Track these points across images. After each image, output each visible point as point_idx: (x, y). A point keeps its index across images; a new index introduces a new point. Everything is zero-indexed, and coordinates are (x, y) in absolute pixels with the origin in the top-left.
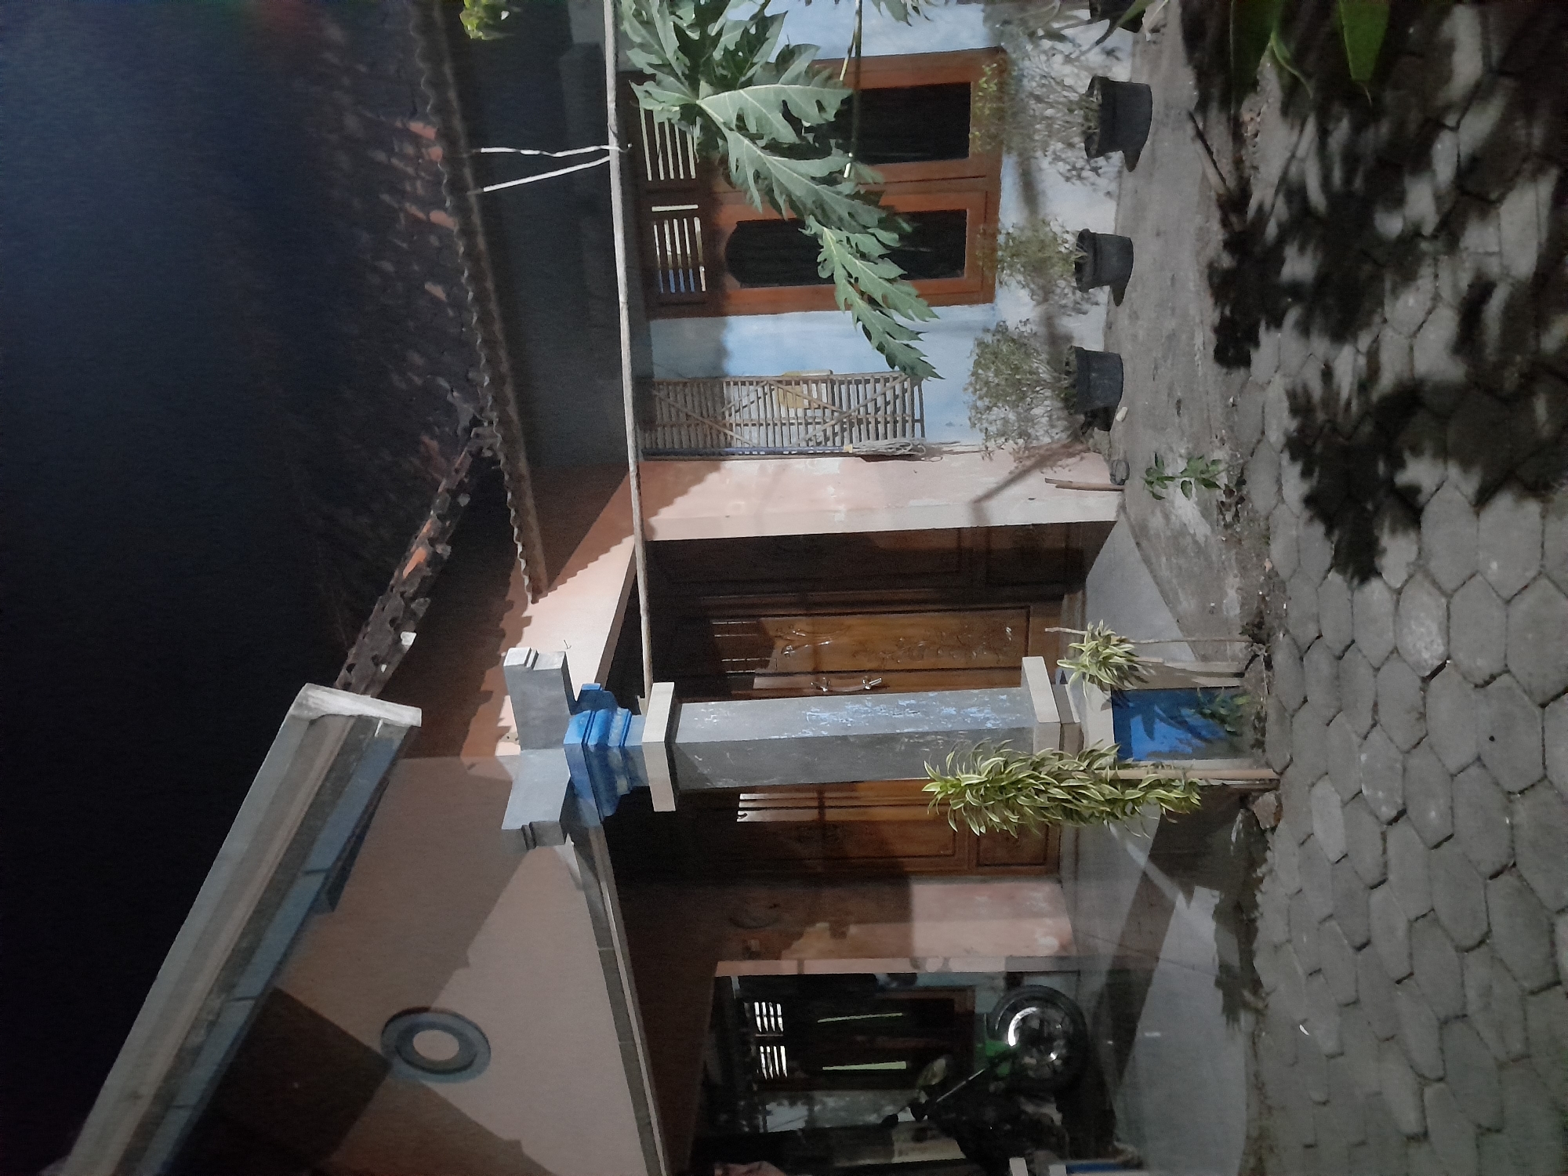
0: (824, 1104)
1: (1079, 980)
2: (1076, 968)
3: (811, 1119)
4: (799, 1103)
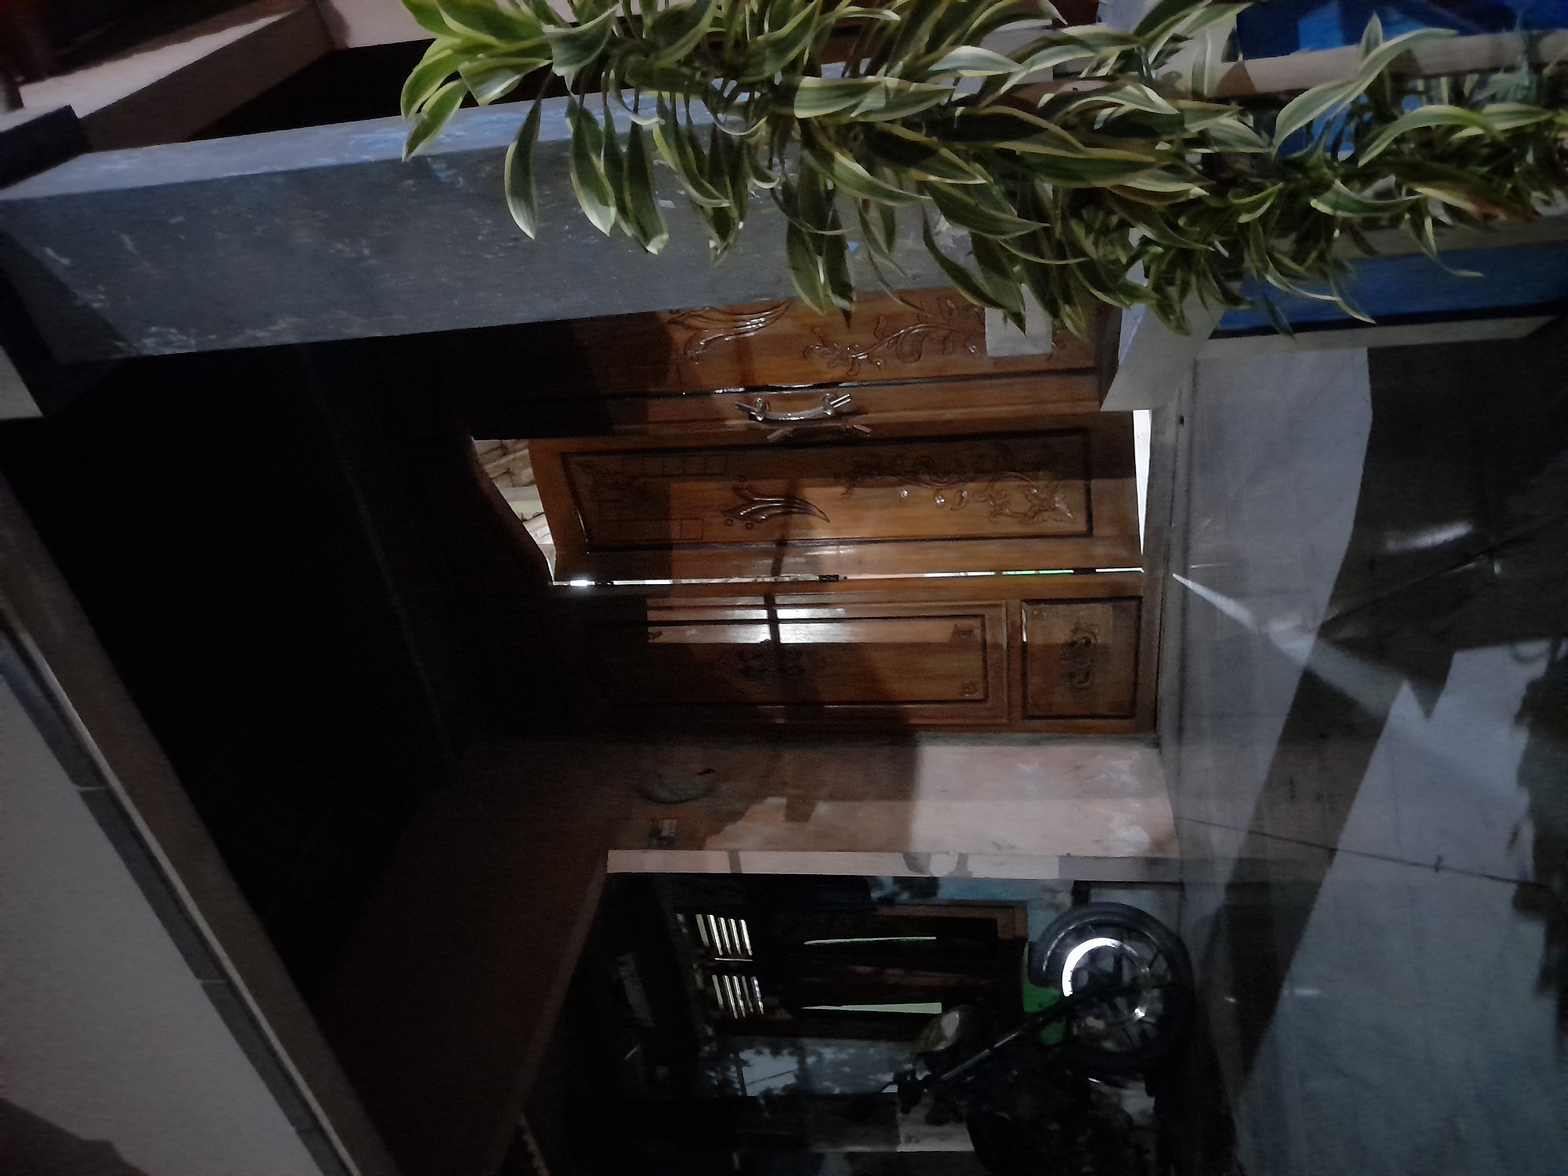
0: (820, 1056)
1: (1182, 897)
2: (1175, 879)
3: (803, 1074)
4: (785, 1052)
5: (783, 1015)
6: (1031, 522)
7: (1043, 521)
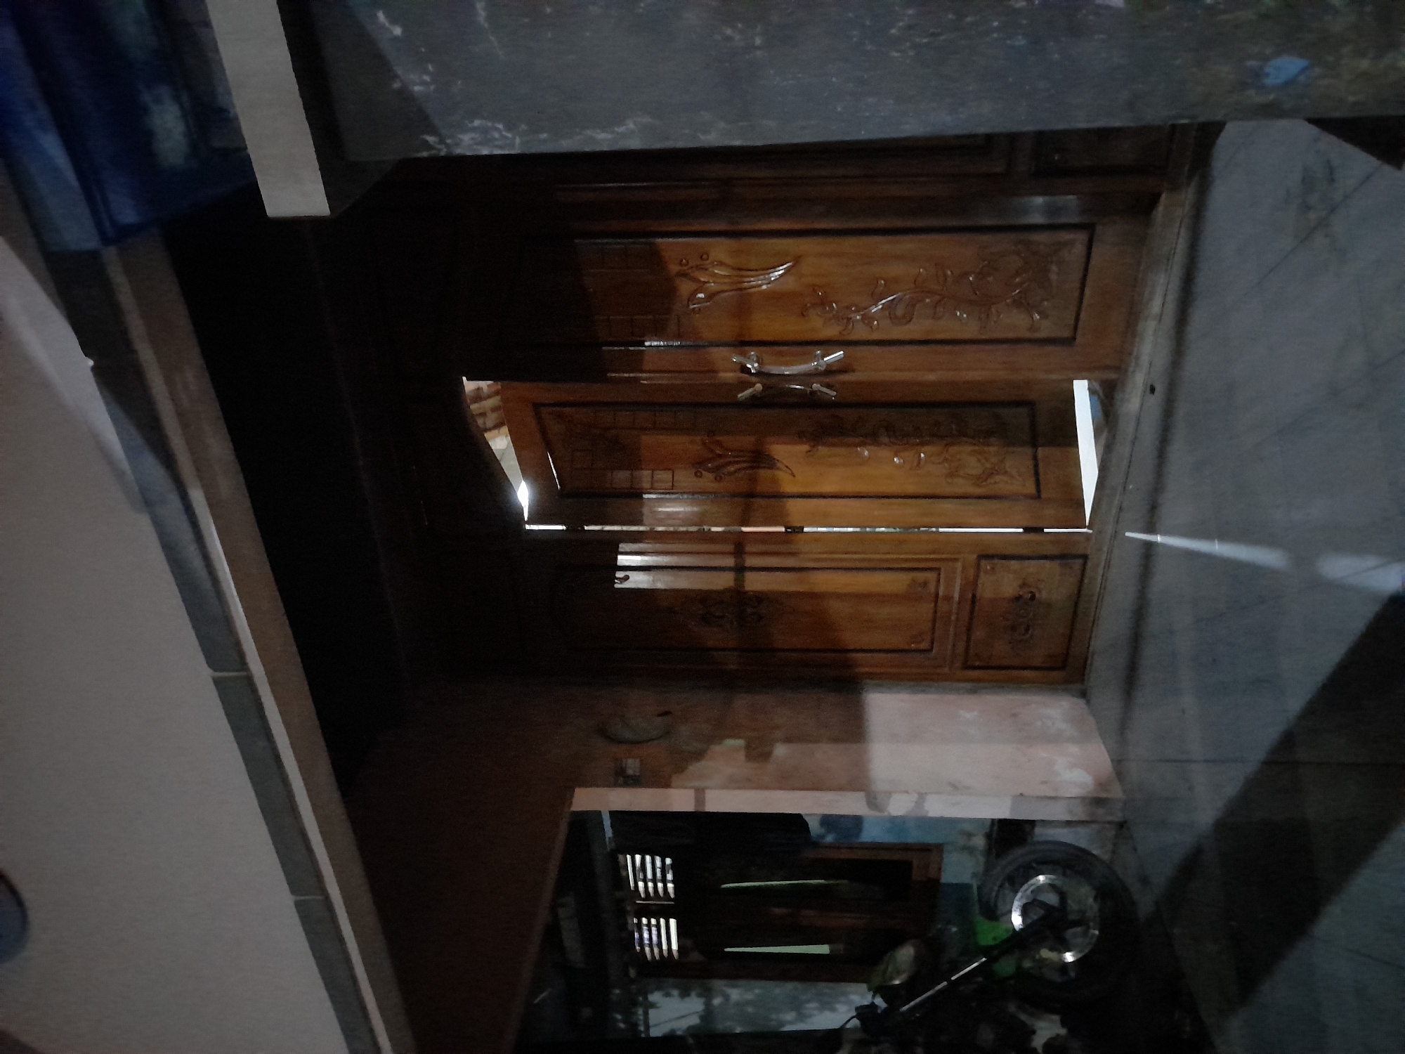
2: (1119, 818)
5: (695, 956)
6: (984, 483)
7: (995, 483)
